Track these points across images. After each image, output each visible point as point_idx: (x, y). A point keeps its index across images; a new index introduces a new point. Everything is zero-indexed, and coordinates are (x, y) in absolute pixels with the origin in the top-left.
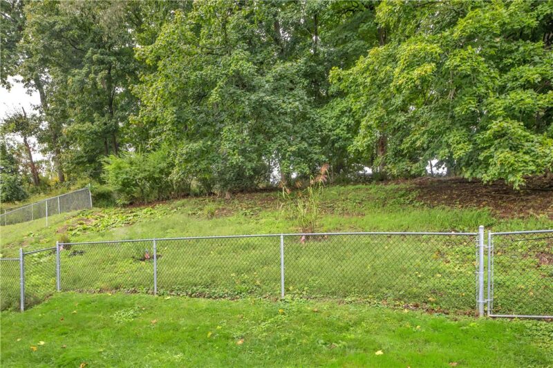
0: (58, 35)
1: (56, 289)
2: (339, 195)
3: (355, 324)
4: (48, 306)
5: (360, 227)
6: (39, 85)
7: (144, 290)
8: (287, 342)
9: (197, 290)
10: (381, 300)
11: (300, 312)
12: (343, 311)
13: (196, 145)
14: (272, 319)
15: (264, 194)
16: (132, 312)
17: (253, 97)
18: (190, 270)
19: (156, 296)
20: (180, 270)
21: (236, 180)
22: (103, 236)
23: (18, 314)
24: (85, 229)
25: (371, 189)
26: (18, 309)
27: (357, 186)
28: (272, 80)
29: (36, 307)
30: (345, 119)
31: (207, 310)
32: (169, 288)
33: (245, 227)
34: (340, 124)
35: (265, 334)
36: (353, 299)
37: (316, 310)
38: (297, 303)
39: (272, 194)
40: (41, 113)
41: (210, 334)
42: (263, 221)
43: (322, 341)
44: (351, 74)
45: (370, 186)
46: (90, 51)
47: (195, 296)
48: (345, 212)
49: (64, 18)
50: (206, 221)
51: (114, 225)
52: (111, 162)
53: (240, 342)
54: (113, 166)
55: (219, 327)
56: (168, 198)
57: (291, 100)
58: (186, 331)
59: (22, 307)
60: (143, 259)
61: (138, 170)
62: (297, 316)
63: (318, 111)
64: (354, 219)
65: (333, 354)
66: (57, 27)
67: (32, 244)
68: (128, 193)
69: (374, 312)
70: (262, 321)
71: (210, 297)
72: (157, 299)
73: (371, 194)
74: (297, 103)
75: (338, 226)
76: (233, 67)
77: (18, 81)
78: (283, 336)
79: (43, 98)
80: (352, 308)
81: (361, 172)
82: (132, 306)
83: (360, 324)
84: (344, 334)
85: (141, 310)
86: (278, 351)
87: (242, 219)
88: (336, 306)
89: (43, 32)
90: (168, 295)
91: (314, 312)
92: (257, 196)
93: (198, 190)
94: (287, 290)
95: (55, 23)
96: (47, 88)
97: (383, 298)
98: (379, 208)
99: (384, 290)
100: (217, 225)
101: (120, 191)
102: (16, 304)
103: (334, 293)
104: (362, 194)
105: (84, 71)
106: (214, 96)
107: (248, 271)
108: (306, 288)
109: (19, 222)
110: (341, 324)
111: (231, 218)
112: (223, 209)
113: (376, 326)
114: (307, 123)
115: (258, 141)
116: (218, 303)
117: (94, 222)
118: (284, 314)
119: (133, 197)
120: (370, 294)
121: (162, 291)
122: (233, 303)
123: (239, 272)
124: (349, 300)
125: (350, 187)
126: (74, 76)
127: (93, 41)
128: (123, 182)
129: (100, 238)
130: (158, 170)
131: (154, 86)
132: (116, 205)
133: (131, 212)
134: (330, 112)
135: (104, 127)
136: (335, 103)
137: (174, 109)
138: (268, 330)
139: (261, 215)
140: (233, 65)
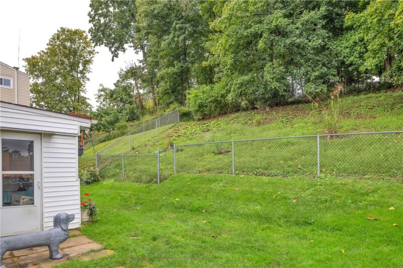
0: (156, 17)
1: (173, 171)
2: (354, 103)
3: (373, 192)
4: (172, 181)
5: (372, 127)
6: (142, 48)
7: (226, 172)
8: (326, 201)
9: (260, 171)
10: (392, 177)
11: (332, 184)
12: (364, 184)
13: (246, 78)
14: (313, 188)
15: (294, 106)
16: (222, 184)
17: (288, 41)
18: (252, 160)
19: (234, 175)
20: (246, 159)
21: (273, 97)
22: (190, 139)
23: (157, 185)
24: (179, 136)
25: (380, 97)
26: (156, 182)
27: (368, 96)
28: (300, 26)
29: (165, 181)
30: (358, 48)
31: (269, 183)
32: (241, 170)
33: (284, 130)
34: (354, 52)
35: (310, 197)
36: (371, 176)
37: (344, 183)
38: (329, 179)
39: (300, 106)
40: (143, 64)
41: (274, 196)
42: (296, 126)
43: (350, 201)
44: (363, 16)
45: (380, 95)
46: (174, 23)
47: (259, 175)
48: (359, 116)
49: (159, 5)
50: (255, 128)
51: (196, 133)
52: (191, 93)
53: (294, 201)
54: (193, 95)
55: (279, 193)
56: (226, 113)
57: (315, 39)
58: (259, 194)
59: (159, 181)
60: (221, 153)
61: (208, 96)
62: (330, 186)
63: (335, 43)
64: (368, 121)
65: (359, 208)
66: (156, 12)
67: (151, 146)
68: (202, 112)
69: (386, 184)
70: (307, 190)
71: (269, 175)
72: (235, 177)
73: (380, 101)
74: (320, 41)
75: (355, 127)
76: (274, 24)
77: (131, 47)
78: (323, 198)
79: (145, 54)
80: (370, 182)
81: (369, 81)
82: (221, 180)
83: (377, 192)
84: (366, 197)
85: (227, 183)
86: (321, 206)
87: (281, 125)
88: (358, 180)
89: (147, 16)
90: (242, 174)
91: (343, 184)
92: (289, 108)
93: (245, 106)
94: (321, 171)
95: (154, 9)
96: (147, 48)
97: (394, 176)
98: (388, 111)
99: (394, 170)
100: (264, 130)
101: (197, 111)
102: (155, 180)
103: (355, 173)
104: (374, 102)
105: (171, 36)
106: (261, 44)
107: (292, 159)
108: (335, 170)
109: (136, 133)
110: (363, 192)
111: (273, 124)
112: (266, 119)
113: (389, 193)
114: (327, 52)
115: (290, 70)
116: (275, 179)
117: (183, 131)
118: (321, 185)
119: (205, 114)
120: (383, 173)
121: (237, 172)
122: (285, 179)
123: (285, 160)
124: (368, 177)
125: (362, 96)
126: (165, 41)
127: (176, 16)
128: (199, 105)
129: (189, 141)
130: (220, 96)
131: (220, 42)
132: (194, 120)
133: (204, 124)
134: (345, 42)
135: (181, 69)
136: (349, 35)
137: (233, 55)
138: (311, 194)
139: (294, 121)
140: (274, 22)
